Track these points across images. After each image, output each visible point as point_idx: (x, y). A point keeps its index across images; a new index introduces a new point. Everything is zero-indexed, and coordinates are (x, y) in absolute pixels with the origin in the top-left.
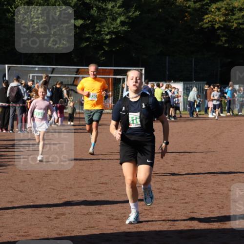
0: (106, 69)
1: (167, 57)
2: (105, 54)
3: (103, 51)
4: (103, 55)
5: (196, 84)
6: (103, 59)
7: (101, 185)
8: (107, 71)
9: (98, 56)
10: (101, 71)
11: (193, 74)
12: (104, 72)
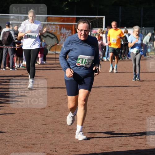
0: (70, 17)
1: (120, 7)
2: (69, 5)
3: (67, 3)
4: (66, 6)
5: (145, 30)
6: (67, 9)
7: (108, 111)
8: (71, 18)
9: (63, 6)
10: (66, 19)
11: (142, 21)
12: (68, 20)
